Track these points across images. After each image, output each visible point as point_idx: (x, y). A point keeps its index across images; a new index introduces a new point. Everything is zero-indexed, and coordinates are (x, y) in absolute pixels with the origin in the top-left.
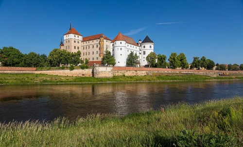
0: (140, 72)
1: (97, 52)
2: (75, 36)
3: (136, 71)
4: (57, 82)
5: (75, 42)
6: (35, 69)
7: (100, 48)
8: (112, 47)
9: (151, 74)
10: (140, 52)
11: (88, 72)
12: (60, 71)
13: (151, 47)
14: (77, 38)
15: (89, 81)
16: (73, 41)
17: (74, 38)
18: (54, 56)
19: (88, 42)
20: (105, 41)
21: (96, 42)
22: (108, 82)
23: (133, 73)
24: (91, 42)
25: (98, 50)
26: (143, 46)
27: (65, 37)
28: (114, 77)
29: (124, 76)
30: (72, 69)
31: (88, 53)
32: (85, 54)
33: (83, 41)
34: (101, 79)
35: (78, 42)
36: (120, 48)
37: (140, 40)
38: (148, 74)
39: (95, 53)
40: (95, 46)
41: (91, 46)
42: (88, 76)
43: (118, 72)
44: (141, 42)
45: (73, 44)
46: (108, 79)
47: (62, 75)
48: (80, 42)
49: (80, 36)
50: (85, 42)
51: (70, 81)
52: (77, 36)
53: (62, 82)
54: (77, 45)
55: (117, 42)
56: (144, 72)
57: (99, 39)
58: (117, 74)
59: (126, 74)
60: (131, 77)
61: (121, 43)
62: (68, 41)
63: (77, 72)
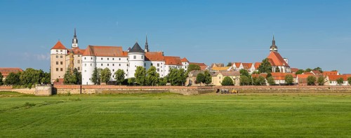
0: (89, 90)
3: (84, 89)
5: (57, 57)
9: (100, 92)
13: (135, 57)
14: (59, 52)
16: (54, 57)
17: (56, 53)
29: (69, 94)
33: (68, 54)
35: (61, 57)
37: (129, 49)
38: (97, 92)
45: (55, 60)
48: (64, 56)
49: (64, 51)
52: (59, 50)
58: (62, 92)
59: (72, 92)
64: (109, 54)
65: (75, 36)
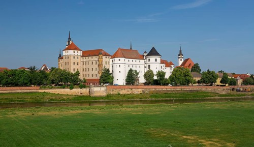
0: (136, 90)
1: (96, 68)
2: (74, 52)
3: (131, 89)
4: (61, 100)
5: (74, 57)
6: (39, 87)
7: (98, 66)
8: (111, 63)
9: (147, 92)
10: (146, 65)
11: (85, 91)
12: (61, 90)
13: (156, 60)
14: (76, 54)
15: (85, 100)
16: (72, 58)
17: (73, 54)
18: (56, 75)
19: (87, 58)
20: (104, 57)
21: (95, 58)
22: (101, 100)
23: (128, 91)
24: (90, 58)
25: (97, 67)
26: (148, 59)
27: (64, 53)
28: (108, 96)
29: (119, 94)
30: (71, 88)
31: (87, 70)
32: (85, 69)
33: (82, 56)
34: (95, 98)
35: (78, 58)
36: (118, 65)
37: (145, 52)
38: (144, 92)
39: (94, 69)
40: (94, 62)
41: (90, 63)
42: (85, 94)
43: (113, 91)
44: (146, 54)
45: (72, 60)
46: (102, 98)
47: (63, 93)
48: (79, 57)
49: (79, 52)
50: (84, 58)
51: (71, 100)
52: (76, 51)
53: (64, 100)
54: (76, 60)
55: (115, 59)
56: (140, 90)
57: (98, 55)
58: (112, 93)
59: (121, 93)
60: (124, 96)
61: (119, 60)
62: (67, 56)
63: (76, 91)
64: (133, 57)
65: (70, 39)
